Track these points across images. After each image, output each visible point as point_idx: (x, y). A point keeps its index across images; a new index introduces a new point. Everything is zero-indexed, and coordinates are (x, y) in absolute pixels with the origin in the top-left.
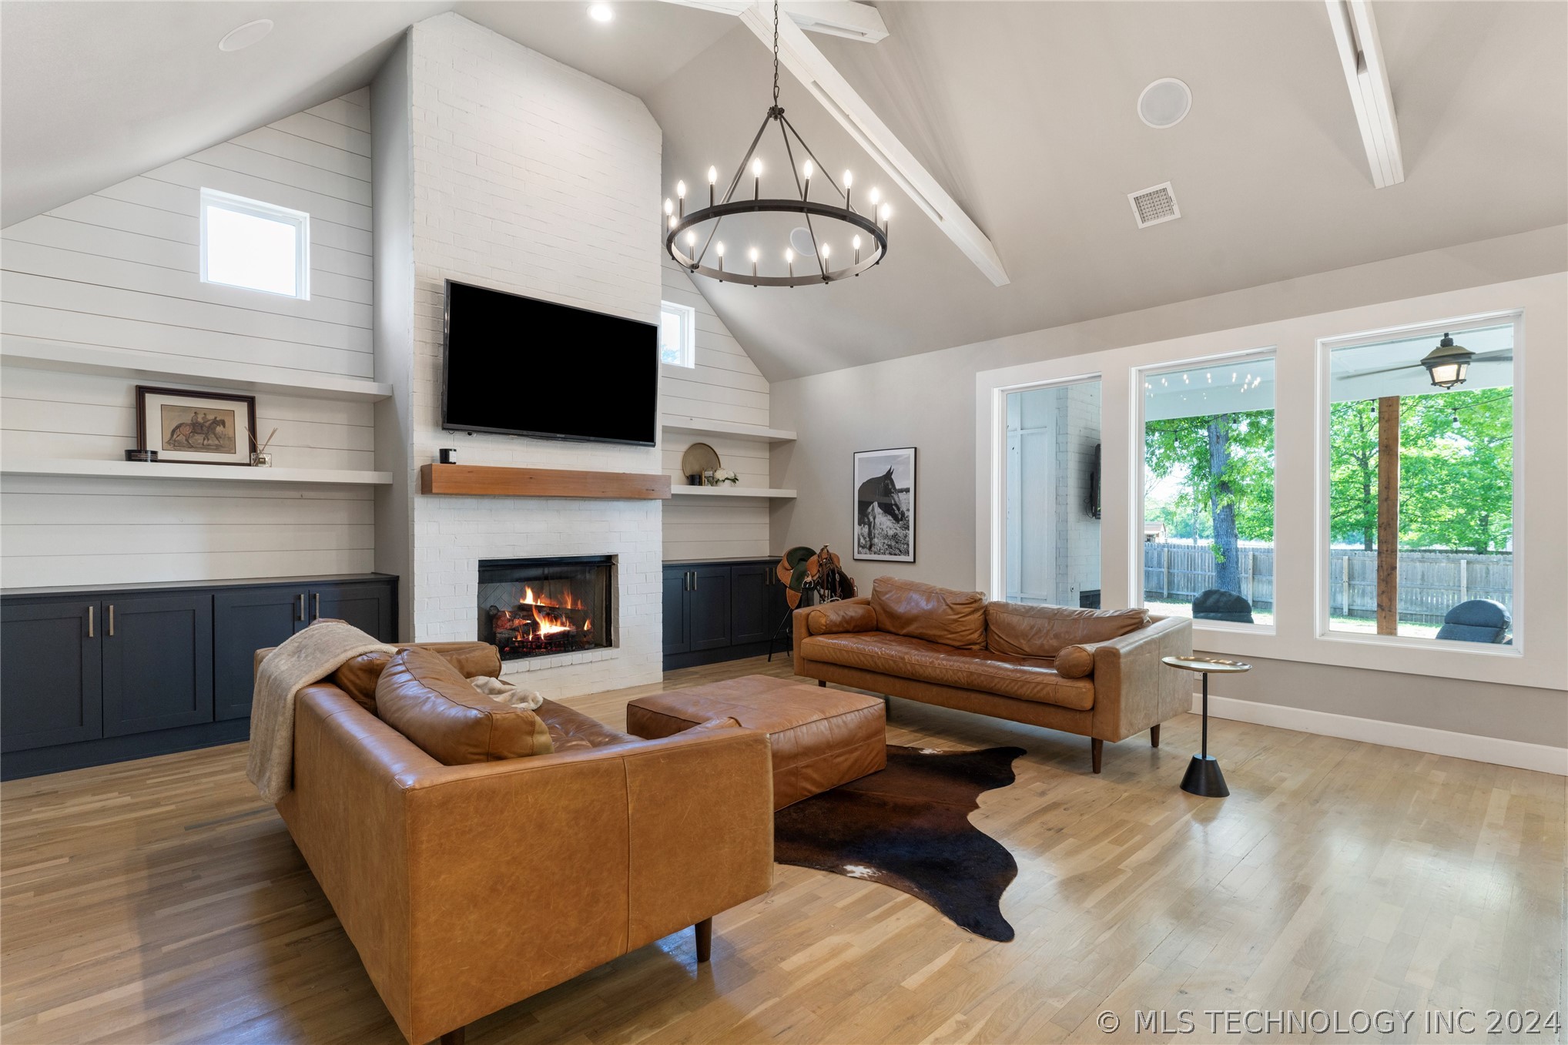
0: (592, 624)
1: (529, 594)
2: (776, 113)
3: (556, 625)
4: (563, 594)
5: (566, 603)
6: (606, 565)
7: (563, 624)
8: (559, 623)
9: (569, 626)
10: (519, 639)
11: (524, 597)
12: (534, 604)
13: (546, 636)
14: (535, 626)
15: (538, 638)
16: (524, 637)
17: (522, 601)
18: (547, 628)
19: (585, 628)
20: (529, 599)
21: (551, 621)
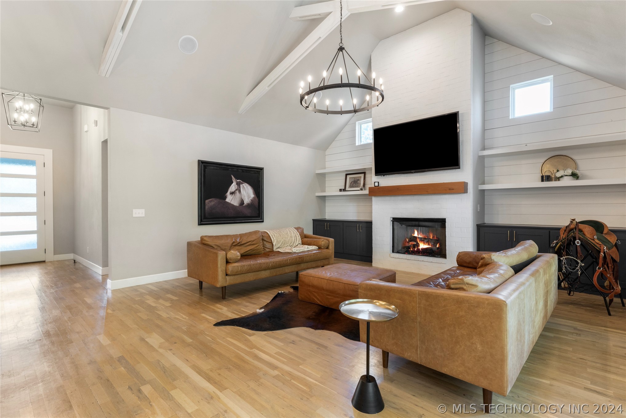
0: (440, 245)
1: (416, 232)
2: (341, 49)
3: (426, 245)
4: (429, 233)
5: (430, 236)
6: (442, 222)
7: (429, 245)
8: (427, 244)
9: (431, 246)
10: (411, 250)
11: (414, 233)
12: (418, 236)
13: (421, 249)
14: (418, 245)
15: (419, 249)
16: (413, 249)
17: (413, 235)
18: (422, 246)
19: (437, 247)
20: (416, 234)
21: (424, 243)
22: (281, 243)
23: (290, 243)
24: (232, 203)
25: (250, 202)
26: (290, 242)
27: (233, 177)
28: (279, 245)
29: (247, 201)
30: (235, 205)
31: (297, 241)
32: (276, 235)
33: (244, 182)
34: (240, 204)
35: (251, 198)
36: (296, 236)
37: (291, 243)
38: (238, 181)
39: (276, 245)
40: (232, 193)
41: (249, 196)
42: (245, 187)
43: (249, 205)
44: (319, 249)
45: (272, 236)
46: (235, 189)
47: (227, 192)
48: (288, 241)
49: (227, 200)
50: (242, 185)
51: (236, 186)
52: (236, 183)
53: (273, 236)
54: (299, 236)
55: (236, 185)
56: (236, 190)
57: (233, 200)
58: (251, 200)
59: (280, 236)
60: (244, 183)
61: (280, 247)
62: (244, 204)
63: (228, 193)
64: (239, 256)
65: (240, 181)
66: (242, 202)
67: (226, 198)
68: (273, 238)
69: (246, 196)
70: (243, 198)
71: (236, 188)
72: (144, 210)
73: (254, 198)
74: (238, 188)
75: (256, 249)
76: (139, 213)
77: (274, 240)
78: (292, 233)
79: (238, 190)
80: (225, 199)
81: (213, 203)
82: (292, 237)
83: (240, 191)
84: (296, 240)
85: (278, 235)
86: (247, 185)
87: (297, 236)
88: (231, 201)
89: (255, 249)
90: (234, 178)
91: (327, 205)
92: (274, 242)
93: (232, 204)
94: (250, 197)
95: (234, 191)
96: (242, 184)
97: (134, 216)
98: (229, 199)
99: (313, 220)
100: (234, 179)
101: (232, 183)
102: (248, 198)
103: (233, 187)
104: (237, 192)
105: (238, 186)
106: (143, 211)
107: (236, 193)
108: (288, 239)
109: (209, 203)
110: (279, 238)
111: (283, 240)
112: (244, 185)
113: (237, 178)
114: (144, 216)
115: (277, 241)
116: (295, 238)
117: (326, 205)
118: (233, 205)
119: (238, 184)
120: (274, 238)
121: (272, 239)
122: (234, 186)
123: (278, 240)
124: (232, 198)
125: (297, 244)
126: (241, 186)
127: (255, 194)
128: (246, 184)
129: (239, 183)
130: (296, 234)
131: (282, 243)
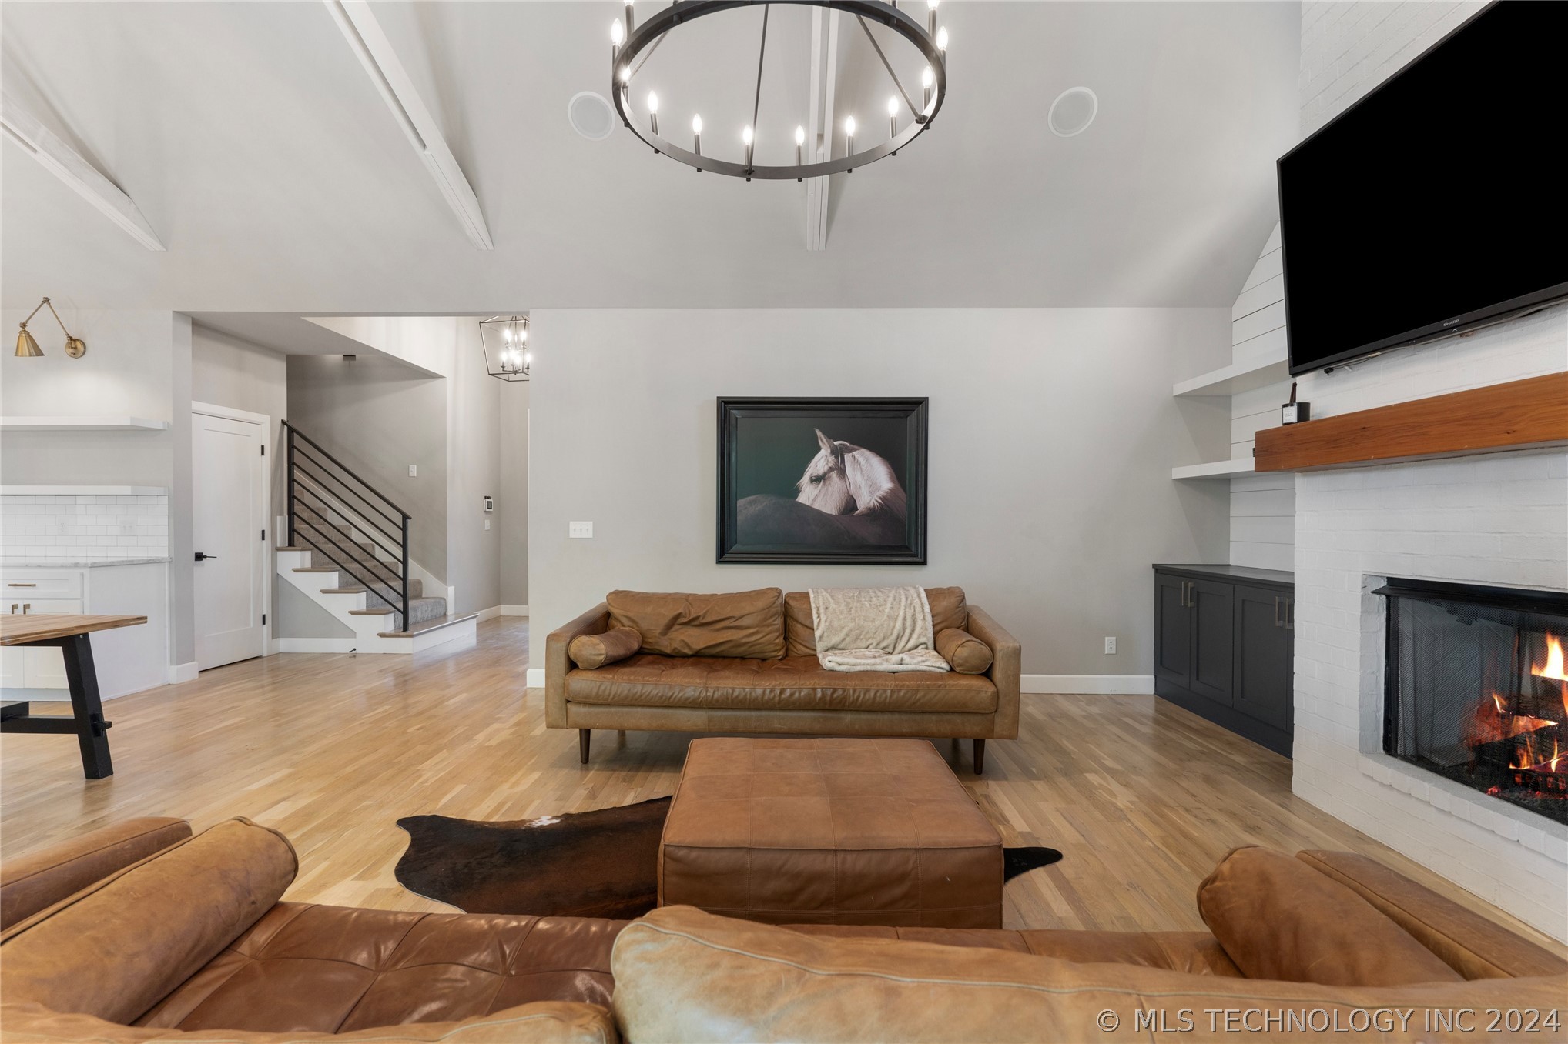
16: (1536, 761)
22: (842, 635)
23: (879, 639)
24: (816, 506)
25: (876, 503)
26: (882, 636)
27: (819, 433)
28: (834, 640)
29: (866, 500)
30: (826, 512)
31: (915, 636)
32: (833, 605)
33: (856, 447)
34: (844, 509)
35: (881, 493)
36: (914, 615)
37: (884, 639)
38: (836, 443)
39: (824, 639)
40: (817, 480)
41: (873, 486)
42: (861, 459)
43: (872, 514)
44: (953, 673)
45: (818, 608)
46: (826, 468)
47: (801, 476)
48: (873, 630)
49: (802, 499)
50: (850, 454)
51: (831, 459)
52: (829, 451)
53: (822, 610)
54: (929, 618)
55: (828, 455)
56: (831, 469)
57: (819, 499)
58: (880, 498)
59: (845, 612)
60: (855, 450)
61: (841, 646)
62: (857, 509)
63: (806, 479)
64: (601, 655)
65: (844, 445)
66: (850, 505)
67: (797, 492)
68: (819, 616)
69: (863, 486)
70: (851, 493)
71: (830, 465)
72: (592, 523)
73: (891, 490)
74: (836, 464)
75: (749, 643)
76: (581, 529)
77: (819, 622)
78: (903, 603)
79: (837, 469)
80: (796, 497)
81: (757, 508)
82: (896, 619)
83: (842, 473)
84: (908, 632)
85: (843, 606)
86: (867, 453)
87: (919, 616)
88: (814, 500)
89: (744, 641)
90: (823, 437)
91: (1235, 510)
92: (817, 629)
93: (816, 510)
94: (878, 489)
95: (825, 474)
96: (850, 451)
97: (572, 535)
98: (808, 495)
99: (1154, 566)
100: (824, 440)
101: (819, 449)
102: (871, 493)
103: (821, 462)
104: (834, 474)
105: (837, 457)
106: (589, 525)
107: (829, 477)
108: (877, 623)
109: (746, 508)
110: (841, 617)
111: (851, 625)
112: (857, 456)
113: (832, 436)
114: (590, 535)
115: (830, 627)
116: (909, 623)
117: (1232, 513)
118: (819, 513)
119: (838, 454)
120: (822, 616)
121: (815, 616)
122: (823, 459)
123: (836, 624)
124: (816, 492)
125: (911, 644)
126: (847, 457)
127: (896, 479)
128: (864, 450)
129: (841, 449)
130: (918, 609)
131: (847, 635)
